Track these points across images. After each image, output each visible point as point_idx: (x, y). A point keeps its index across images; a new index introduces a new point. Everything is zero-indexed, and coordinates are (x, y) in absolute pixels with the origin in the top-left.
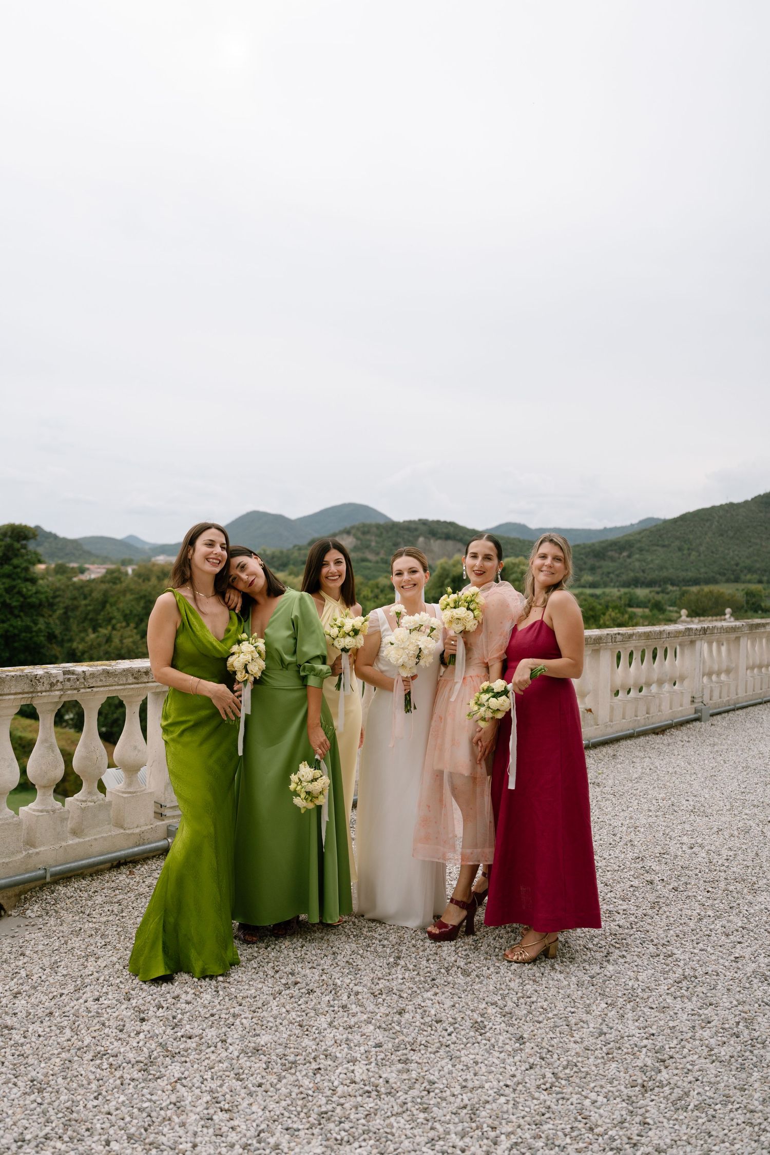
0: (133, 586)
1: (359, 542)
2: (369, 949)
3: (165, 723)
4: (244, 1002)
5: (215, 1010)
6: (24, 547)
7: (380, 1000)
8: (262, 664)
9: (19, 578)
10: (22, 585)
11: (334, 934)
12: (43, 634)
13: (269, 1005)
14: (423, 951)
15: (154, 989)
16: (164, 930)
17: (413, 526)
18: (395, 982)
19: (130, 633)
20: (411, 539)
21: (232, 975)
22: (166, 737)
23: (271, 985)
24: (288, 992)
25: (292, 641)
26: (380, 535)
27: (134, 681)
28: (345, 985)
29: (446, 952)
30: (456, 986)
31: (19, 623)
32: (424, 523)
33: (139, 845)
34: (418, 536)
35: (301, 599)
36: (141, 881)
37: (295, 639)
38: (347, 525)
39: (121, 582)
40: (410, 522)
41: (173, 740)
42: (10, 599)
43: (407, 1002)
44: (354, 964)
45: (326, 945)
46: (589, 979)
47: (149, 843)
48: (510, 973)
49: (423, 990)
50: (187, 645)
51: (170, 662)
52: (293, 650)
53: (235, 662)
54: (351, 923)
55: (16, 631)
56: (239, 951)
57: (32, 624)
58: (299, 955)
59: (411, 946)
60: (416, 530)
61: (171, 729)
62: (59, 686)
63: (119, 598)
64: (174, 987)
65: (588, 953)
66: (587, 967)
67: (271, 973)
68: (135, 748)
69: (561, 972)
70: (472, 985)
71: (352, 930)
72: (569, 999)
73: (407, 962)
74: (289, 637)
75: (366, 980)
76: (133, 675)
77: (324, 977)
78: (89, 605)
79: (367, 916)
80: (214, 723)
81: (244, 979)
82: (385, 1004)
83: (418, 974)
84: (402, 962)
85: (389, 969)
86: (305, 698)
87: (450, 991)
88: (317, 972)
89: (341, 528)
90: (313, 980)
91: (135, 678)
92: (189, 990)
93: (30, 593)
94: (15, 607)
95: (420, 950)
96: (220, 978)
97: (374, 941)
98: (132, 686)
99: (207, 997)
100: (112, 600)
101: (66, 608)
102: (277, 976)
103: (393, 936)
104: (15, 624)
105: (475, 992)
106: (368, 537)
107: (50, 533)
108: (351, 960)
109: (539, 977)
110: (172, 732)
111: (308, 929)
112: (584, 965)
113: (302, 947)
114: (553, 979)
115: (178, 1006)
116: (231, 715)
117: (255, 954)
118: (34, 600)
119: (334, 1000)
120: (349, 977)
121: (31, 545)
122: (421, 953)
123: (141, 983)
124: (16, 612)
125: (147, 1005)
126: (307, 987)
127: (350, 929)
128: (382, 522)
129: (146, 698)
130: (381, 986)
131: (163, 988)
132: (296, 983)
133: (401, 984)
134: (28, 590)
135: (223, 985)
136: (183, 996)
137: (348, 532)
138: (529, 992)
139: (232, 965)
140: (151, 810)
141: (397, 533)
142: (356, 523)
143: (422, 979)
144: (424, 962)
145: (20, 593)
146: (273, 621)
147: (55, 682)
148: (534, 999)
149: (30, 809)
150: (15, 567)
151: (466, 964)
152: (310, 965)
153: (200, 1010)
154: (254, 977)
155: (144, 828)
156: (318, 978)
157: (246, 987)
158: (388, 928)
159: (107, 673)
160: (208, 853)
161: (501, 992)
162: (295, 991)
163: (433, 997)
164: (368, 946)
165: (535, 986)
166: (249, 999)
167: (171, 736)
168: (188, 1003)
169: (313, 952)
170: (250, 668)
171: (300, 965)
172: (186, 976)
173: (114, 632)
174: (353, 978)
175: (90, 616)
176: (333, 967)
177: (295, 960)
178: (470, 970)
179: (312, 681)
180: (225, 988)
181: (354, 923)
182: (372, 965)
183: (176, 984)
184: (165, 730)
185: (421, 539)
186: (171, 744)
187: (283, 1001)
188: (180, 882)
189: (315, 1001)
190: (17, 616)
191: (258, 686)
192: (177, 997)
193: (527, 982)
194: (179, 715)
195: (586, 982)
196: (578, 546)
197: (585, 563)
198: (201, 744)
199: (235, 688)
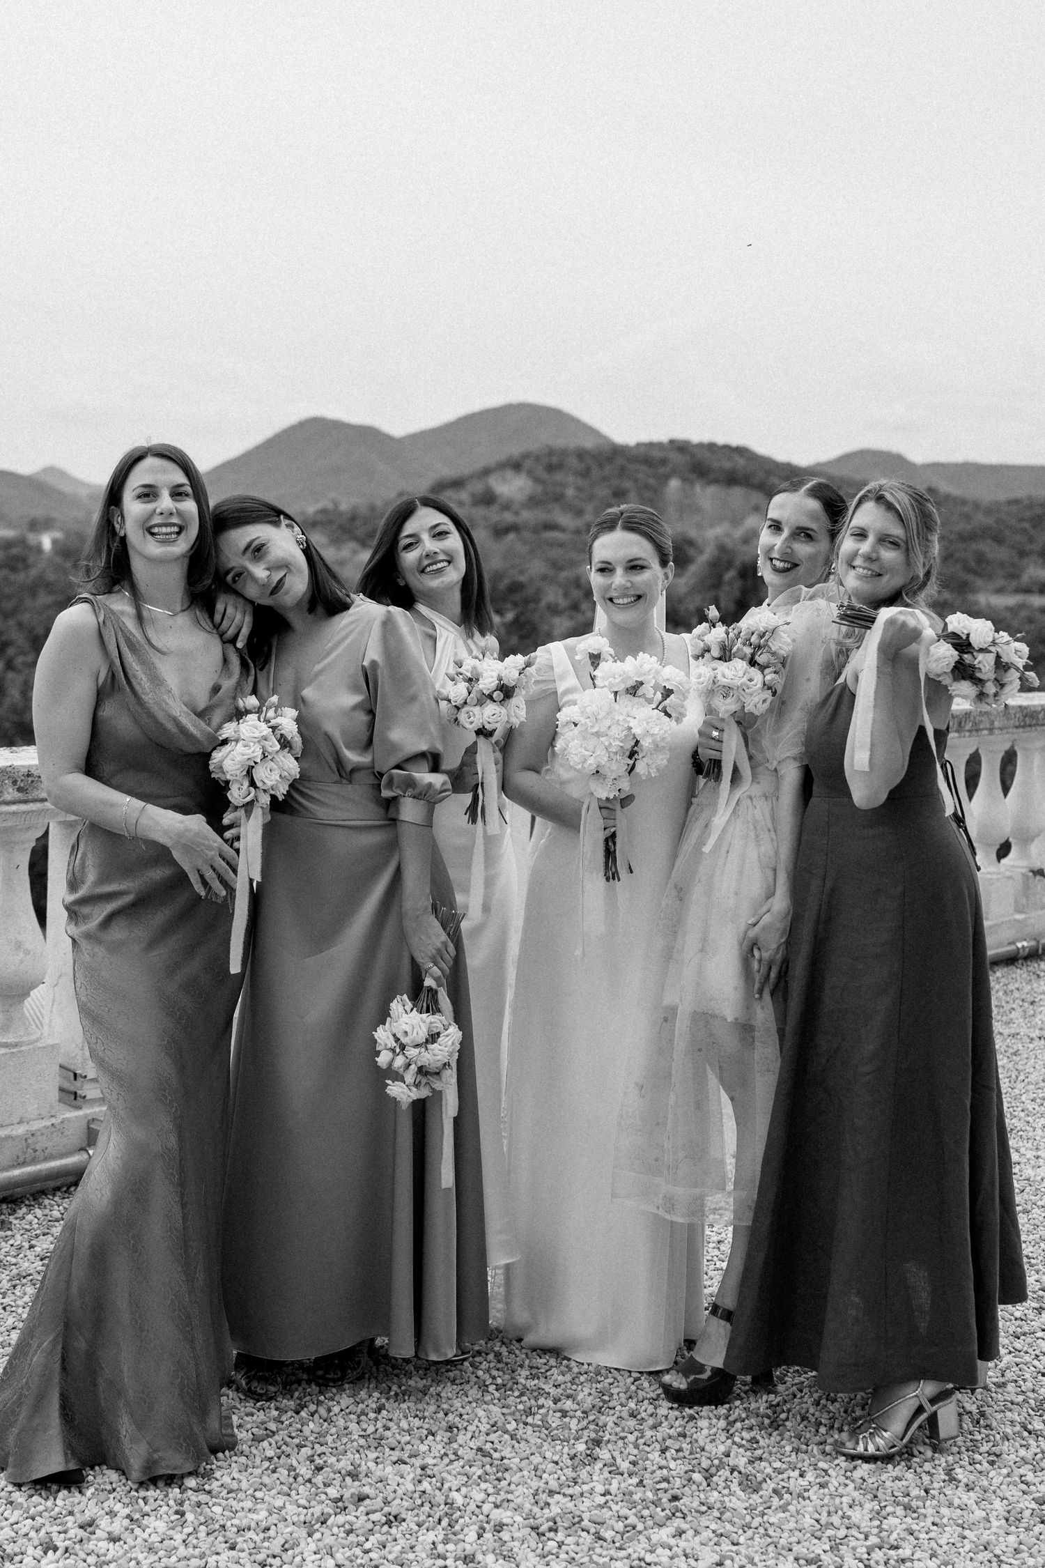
0: (51, 576)
1: (539, 489)
2: (530, 1420)
3: (71, 898)
4: (240, 1539)
5: (174, 1559)
7: (552, 1545)
8: (292, 767)
11: (453, 1382)
13: (297, 1550)
14: (654, 1427)
15: (39, 1503)
16: (64, 1369)
17: (657, 454)
18: (587, 1503)
20: (652, 481)
21: (218, 1474)
22: (73, 929)
23: (303, 1502)
24: (341, 1519)
25: (363, 718)
26: (585, 473)
27: (18, 795)
28: (472, 1507)
29: (705, 1432)
30: (727, 1515)
32: (681, 447)
33: (23, 1164)
34: (667, 477)
35: (387, 622)
36: (26, 1245)
37: (371, 713)
38: (514, 450)
39: (27, 567)
40: (651, 445)
41: (88, 936)
43: (612, 1552)
44: (496, 1455)
45: (432, 1408)
46: (1034, 1505)
47: (46, 1159)
48: (852, 1486)
49: (650, 1523)
51: (82, 763)
52: (364, 737)
53: (228, 762)
54: (491, 1357)
56: (235, 1418)
58: (371, 1429)
59: (625, 1414)
60: (663, 462)
61: (86, 910)
63: (21, 600)
64: (84, 1499)
65: (1032, 1442)
66: (1030, 1477)
67: (305, 1471)
68: (19, 945)
69: (969, 1488)
70: (763, 1514)
71: (495, 1373)
72: (987, 1555)
73: (616, 1454)
74: (356, 707)
75: (521, 1495)
76: (15, 782)
77: (425, 1485)
79: (530, 1339)
80: (182, 900)
81: (244, 1485)
82: (563, 1556)
83: (641, 1483)
84: (604, 1454)
85: (574, 1469)
86: (393, 845)
87: (713, 1526)
88: (410, 1473)
89: (501, 456)
90: (400, 1492)
91: (20, 790)
92: (118, 1507)
95: (646, 1425)
96: (191, 1482)
97: (541, 1401)
98: (14, 808)
99: (157, 1525)
102: (319, 1480)
103: (587, 1391)
105: (771, 1532)
106: (559, 476)
108: (488, 1446)
109: (918, 1498)
110: (86, 918)
111: (394, 1367)
112: (1022, 1471)
113: (378, 1410)
114: (950, 1505)
115: (91, 1546)
116: (216, 885)
117: (272, 1426)
119: (446, 1541)
120: (484, 1486)
122: (649, 1433)
123: (10, 1488)
125: (21, 1541)
126: (387, 1509)
127: (488, 1370)
128: (589, 444)
129: (46, 834)
130: (555, 1510)
131: (59, 1502)
132: (361, 1498)
133: (601, 1507)
135: (194, 1498)
136: (104, 1523)
137: (516, 466)
138: (894, 1536)
139: (214, 1451)
140: (51, 1084)
141: (623, 469)
142: (534, 446)
143: (650, 1495)
144: (655, 1456)
146: (321, 672)
148: (906, 1552)
151: (751, 1462)
152: (395, 1455)
153: (141, 1557)
154: (266, 1480)
155: (36, 1125)
156: (411, 1487)
157: (248, 1504)
158: (576, 1370)
160: (162, 1195)
161: (830, 1532)
162: (357, 1517)
163: (672, 1542)
164: (529, 1412)
165: (908, 1520)
166: (251, 1534)
167: (84, 928)
168: (114, 1539)
169: (404, 1424)
170: (260, 774)
171: (372, 1455)
172: (113, 1476)
173: (10, 675)
174: (491, 1490)
176: (446, 1460)
177: (362, 1441)
178: (760, 1477)
179: (410, 811)
180: (199, 1504)
181: (498, 1355)
182: (536, 1459)
183: (89, 1492)
184: (73, 912)
185: (674, 483)
186: (84, 944)
187: (329, 1540)
188: (99, 1258)
189: (402, 1542)
191: (284, 818)
192: (88, 1526)
193: (889, 1509)
194: (102, 880)
195: (1027, 1513)
196: (1017, 502)
197: (1031, 540)
198: (152, 944)
199: (226, 821)
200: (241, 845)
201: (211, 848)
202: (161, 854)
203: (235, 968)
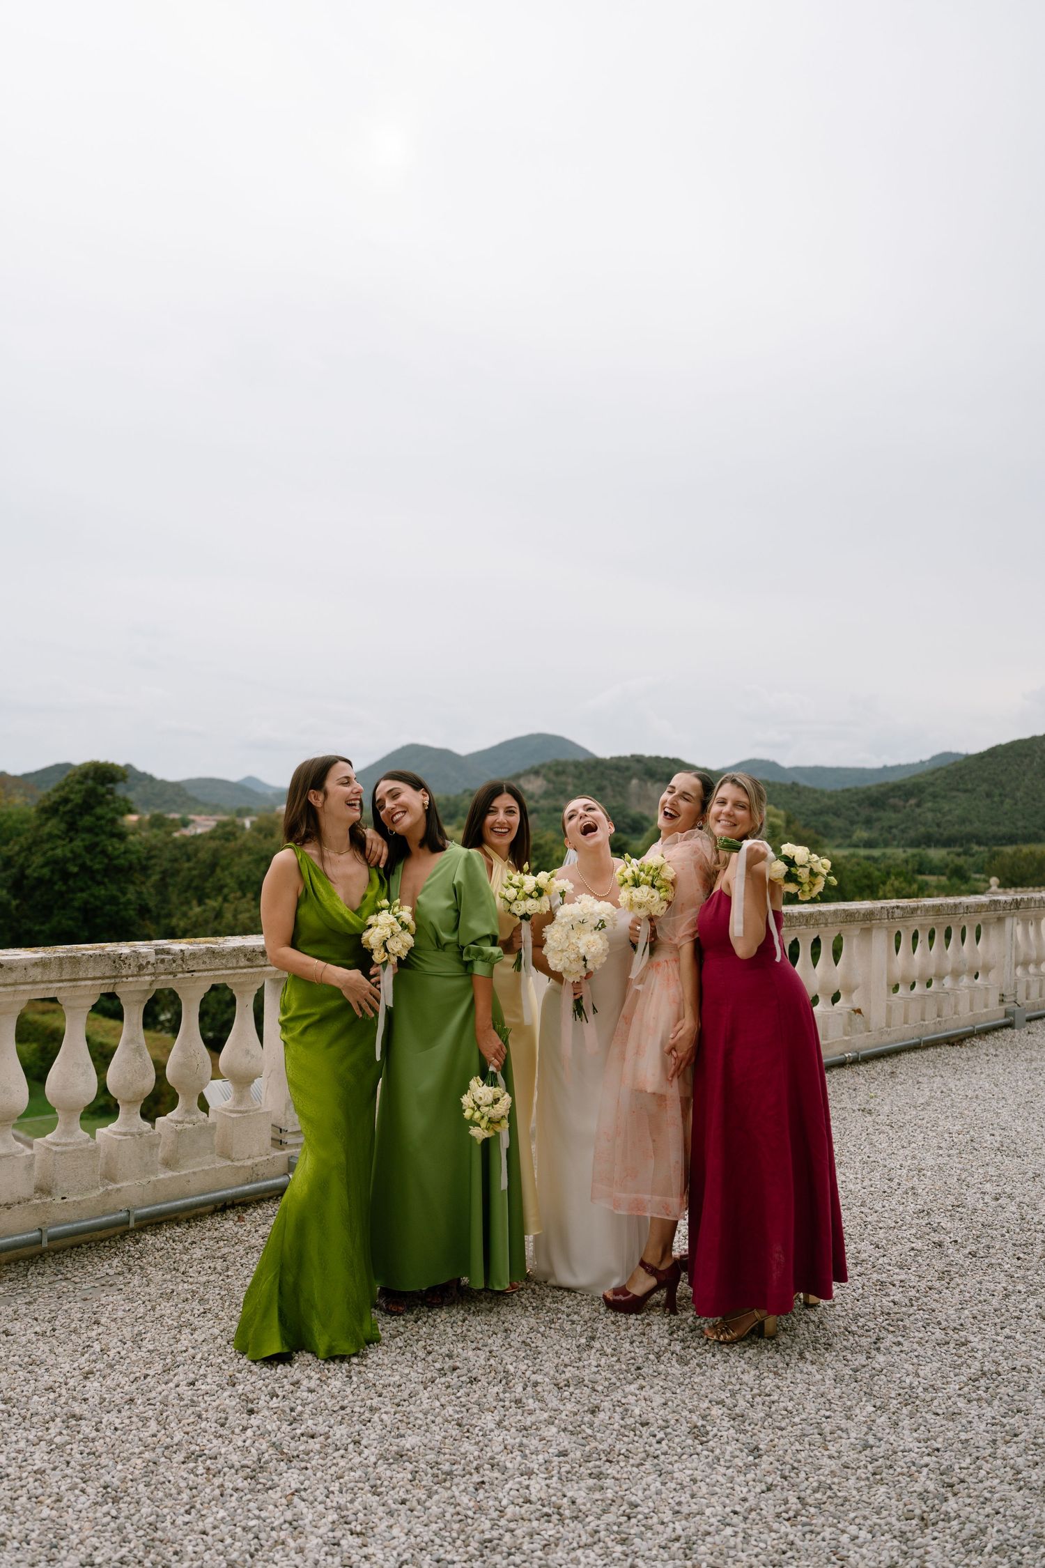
0: (250, 844)
1: (551, 786)
2: (553, 1326)
3: (282, 1018)
4: (384, 1391)
5: (346, 1402)
6: (111, 792)
7: (566, 1394)
9: (104, 832)
10: (108, 842)
11: (507, 1305)
12: (132, 907)
13: (418, 1397)
14: (626, 1330)
15: (266, 1371)
16: (280, 1292)
17: (623, 764)
18: (587, 1371)
19: (246, 906)
20: (621, 781)
21: (370, 1356)
22: (284, 1036)
23: (420, 1371)
24: (443, 1380)
25: (453, 914)
26: (579, 776)
27: (247, 963)
28: (520, 1373)
29: (656, 1332)
30: (670, 1377)
31: (103, 892)
32: (638, 759)
33: (251, 1182)
34: (631, 778)
35: (468, 859)
36: (253, 1230)
37: (458, 911)
38: (535, 762)
39: (236, 839)
40: (620, 758)
41: (293, 1039)
42: (91, 860)
43: (602, 1397)
44: (533, 1345)
45: (495, 1319)
46: (851, 1372)
47: (264, 1180)
48: (743, 1362)
49: (624, 1382)
50: (310, 917)
51: (290, 941)
52: (453, 925)
53: (372, 938)
54: (529, 1291)
55: (98, 903)
56: (379, 1325)
57: (119, 894)
58: (459, 1331)
59: (609, 1323)
60: (628, 769)
61: (291, 1025)
62: (150, 969)
63: (232, 859)
64: (293, 1370)
65: (851, 1338)
66: (849, 1357)
67: (421, 1354)
68: (248, 1052)
69: (813, 1363)
70: (690, 1377)
71: (532, 1300)
72: (823, 1400)
73: (604, 1345)
74: (449, 908)
75: (548, 1367)
76: (245, 956)
77: (492, 1361)
78: (194, 869)
79: (552, 1282)
80: (346, 1018)
81: (386, 1361)
82: (573, 1400)
83: (619, 1360)
84: (597, 1345)
85: (579, 1353)
87: (661, 1384)
88: (483, 1355)
89: (527, 767)
90: (477, 1365)
91: (248, 960)
92: (313, 1374)
93: (116, 853)
94: (98, 871)
95: (621, 1329)
96: (355, 1360)
97: (559, 1315)
98: (245, 970)
99: (336, 1384)
100: (224, 862)
101: (164, 873)
102: (430, 1358)
103: (586, 1310)
104: (97, 894)
105: (695, 1387)
106: (563, 778)
107: (144, 774)
108: (529, 1340)
109: (782, 1368)
110: (292, 1029)
111: (472, 1297)
112: (844, 1354)
113: (464, 1321)
114: (801, 1372)
115: (298, 1394)
116: (368, 1010)
117: (402, 1329)
118: (121, 861)
119: (504, 1392)
120: (526, 1361)
121: (120, 790)
122: (623, 1333)
123: (250, 1363)
124: (99, 877)
125: (257, 1392)
126: (469, 1375)
127: (528, 1299)
128: (581, 758)
129: (263, 987)
130: (568, 1375)
131: (278, 1371)
132: (455, 1369)
133: (595, 1373)
134: (115, 849)
135: (357, 1369)
136: (305, 1382)
137: (536, 772)
138: (768, 1389)
139: (368, 1343)
140: (267, 1135)
141: (602, 773)
142: (547, 760)
143: (624, 1367)
144: (627, 1345)
145: (104, 852)
146: (428, 886)
147: (144, 963)
148: (775, 1397)
149: (110, 1131)
150: (99, 818)
151: (684, 1349)
152: (474, 1345)
153: (327, 1401)
154: (399, 1359)
155: (257, 1160)
156: (483, 1363)
157: (389, 1372)
158: (579, 1298)
159: (212, 953)
160: (338, 1192)
161: (730, 1387)
162: (452, 1379)
163: (637, 1392)
164: (552, 1322)
165: (777, 1380)
166: (391, 1388)
167: (291, 1035)
168: (311, 1391)
169: (479, 1328)
170: (390, 945)
171: (460, 1345)
172: (309, 1356)
173: (226, 905)
174: (530, 1364)
175: (194, 884)
176: (504, 1348)
177: (454, 1338)
178: (689, 1357)
179: (480, 969)
180: (360, 1372)
181: (533, 1291)
182: (557, 1347)
183: (296, 1366)
184: (284, 1026)
185: (634, 782)
186: (291, 1045)
187: (436, 1391)
188: (301, 1228)
189: (479, 1392)
190: (99, 883)
191: (406, 971)
192: (296, 1383)
193: (765, 1374)
194: (300, 1007)
195: (847, 1377)
196: (848, 790)
197: (858, 814)
198: (330, 1045)
199: (372, 972)
200: (381, 986)
201: (365, 989)
202: (336, 993)
203: (378, 1058)
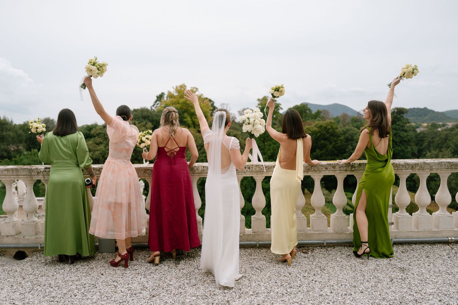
6: (402, 117)
9: (400, 130)
10: (401, 133)
12: (409, 153)
19: (447, 153)
31: (399, 148)
42: (396, 138)
55: (398, 152)
57: (405, 149)
78: (439, 141)
93: (404, 136)
94: (398, 142)
100: (450, 138)
101: (429, 142)
104: (397, 149)
107: (431, 110)
118: (405, 139)
121: (405, 116)
124: (398, 144)
134: (403, 135)
145: (400, 136)
150: (398, 125)
175: (439, 146)
190: (398, 146)
